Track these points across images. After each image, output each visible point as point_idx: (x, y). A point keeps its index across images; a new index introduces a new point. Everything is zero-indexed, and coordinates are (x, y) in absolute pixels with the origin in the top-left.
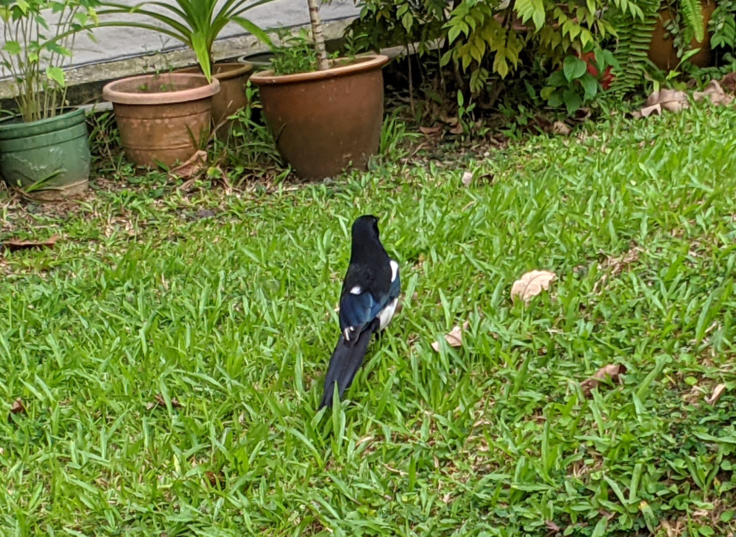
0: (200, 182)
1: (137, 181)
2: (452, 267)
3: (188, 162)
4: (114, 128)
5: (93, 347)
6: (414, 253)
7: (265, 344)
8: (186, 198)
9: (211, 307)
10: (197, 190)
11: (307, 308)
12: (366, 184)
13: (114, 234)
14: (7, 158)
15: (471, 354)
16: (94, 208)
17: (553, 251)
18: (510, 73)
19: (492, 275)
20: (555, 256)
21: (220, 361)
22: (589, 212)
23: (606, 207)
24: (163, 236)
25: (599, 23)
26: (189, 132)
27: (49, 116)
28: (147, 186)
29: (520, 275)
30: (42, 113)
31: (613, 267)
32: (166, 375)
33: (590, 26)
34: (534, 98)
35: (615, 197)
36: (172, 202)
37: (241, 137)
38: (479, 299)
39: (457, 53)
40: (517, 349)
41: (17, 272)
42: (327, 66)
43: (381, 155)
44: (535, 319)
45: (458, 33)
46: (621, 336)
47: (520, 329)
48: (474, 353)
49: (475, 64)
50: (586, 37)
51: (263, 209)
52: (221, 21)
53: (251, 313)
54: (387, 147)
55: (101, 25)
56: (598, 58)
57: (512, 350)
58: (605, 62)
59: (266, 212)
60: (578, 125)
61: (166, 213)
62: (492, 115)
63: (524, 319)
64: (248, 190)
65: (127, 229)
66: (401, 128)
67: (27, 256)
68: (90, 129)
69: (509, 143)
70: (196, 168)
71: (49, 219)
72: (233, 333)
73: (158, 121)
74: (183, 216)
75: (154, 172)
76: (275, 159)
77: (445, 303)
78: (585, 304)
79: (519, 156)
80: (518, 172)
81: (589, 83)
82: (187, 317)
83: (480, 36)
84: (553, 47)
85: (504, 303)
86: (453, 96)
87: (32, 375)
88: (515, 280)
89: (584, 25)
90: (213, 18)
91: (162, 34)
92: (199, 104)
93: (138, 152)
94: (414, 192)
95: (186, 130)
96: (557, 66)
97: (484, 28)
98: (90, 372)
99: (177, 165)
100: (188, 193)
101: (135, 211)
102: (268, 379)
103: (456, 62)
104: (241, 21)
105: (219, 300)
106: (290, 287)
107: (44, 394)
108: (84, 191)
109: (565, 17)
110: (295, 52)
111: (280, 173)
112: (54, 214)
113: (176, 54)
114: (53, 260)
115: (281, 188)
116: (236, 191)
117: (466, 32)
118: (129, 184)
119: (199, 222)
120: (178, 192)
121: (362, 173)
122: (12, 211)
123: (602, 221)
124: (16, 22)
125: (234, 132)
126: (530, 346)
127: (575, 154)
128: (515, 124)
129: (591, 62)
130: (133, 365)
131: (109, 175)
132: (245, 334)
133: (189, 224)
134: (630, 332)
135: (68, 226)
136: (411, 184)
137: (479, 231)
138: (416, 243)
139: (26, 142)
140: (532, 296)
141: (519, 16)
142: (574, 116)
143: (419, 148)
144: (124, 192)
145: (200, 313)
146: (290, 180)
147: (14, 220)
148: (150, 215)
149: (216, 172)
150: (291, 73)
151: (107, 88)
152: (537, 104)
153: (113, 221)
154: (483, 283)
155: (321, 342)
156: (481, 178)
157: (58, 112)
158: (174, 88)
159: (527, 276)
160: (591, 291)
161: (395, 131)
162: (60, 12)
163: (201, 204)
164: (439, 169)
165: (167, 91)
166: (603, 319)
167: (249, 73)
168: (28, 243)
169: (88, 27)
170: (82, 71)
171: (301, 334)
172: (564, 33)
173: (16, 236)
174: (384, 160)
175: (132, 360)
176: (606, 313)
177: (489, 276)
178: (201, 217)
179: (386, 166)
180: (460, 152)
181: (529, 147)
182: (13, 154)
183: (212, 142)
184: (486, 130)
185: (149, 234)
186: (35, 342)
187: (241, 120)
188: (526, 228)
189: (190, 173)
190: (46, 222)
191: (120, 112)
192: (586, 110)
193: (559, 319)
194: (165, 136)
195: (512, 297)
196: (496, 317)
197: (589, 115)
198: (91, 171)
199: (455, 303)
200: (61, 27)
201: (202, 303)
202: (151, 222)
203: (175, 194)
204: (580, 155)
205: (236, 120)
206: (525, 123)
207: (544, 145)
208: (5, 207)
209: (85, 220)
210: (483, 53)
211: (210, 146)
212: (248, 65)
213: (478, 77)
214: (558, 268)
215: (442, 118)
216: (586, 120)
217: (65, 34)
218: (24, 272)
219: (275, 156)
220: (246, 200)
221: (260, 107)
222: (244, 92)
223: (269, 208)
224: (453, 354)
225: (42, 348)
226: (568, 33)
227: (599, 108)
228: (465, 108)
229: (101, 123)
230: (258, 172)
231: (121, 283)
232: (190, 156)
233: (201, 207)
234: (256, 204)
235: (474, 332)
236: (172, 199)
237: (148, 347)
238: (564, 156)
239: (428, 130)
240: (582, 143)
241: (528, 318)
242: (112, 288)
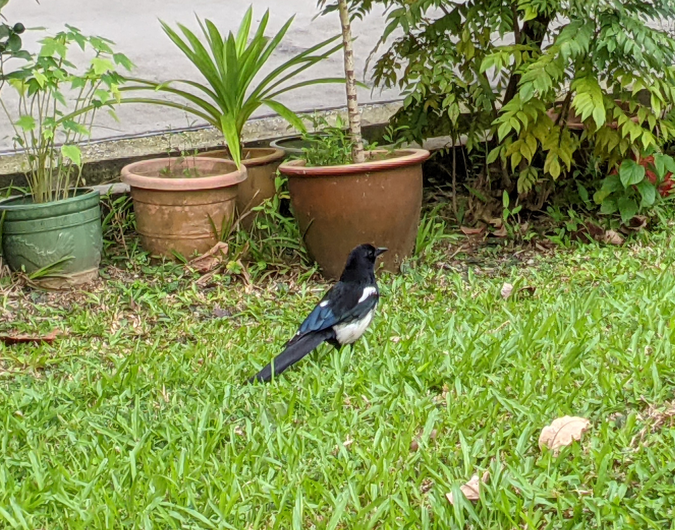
0: (218, 276)
1: (151, 272)
2: (477, 403)
3: (207, 254)
4: (131, 211)
5: (78, 467)
6: (437, 381)
7: (265, 478)
8: (202, 294)
9: (210, 429)
10: (214, 285)
11: (314, 438)
12: (397, 288)
13: (120, 331)
14: (12, 241)
15: (489, 512)
16: (101, 300)
17: (589, 392)
18: (562, 174)
19: (520, 416)
20: (591, 400)
21: (213, 496)
22: (632, 348)
23: (652, 343)
24: (172, 335)
25: (663, 126)
26: (211, 222)
27: (61, 197)
28: (161, 278)
29: (551, 418)
30: (54, 193)
31: (654, 419)
32: (152, 508)
33: (652, 128)
34: (587, 201)
35: (663, 332)
36: (186, 298)
37: (266, 230)
38: (504, 443)
39: (506, 151)
40: (540, 509)
41: (10, 369)
42: (363, 159)
43: (416, 258)
44: (565, 474)
45: (509, 130)
46: (656, 505)
47: (545, 484)
48: (492, 509)
49: (524, 162)
50: (648, 139)
51: (282, 312)
52: (253, 103)
53: (253, 440)
54: (422, 249)
55: (124, 101)
56: (658, 163)
57: (535, 509)
58: (665, 168)
59: (286, 314)
60: (632, 235)
61: (179, 310)
62: (539, 217)
63: (551, 473)
64: (269, 288)
65: (135, 325)
66: (440, 227)
67: (23, 351)
68: (106, 211)
69: (556, 251)
70: (215, 261)
71: (52, 310)
72: (231, 461)
73: (178, 209)
74: (197, 314)
75: (169, 263)
76: (301, 256)
77: (465, 448)
78: (619, 461)
79: (566, 265)
80: (562, 286)
81: (646, 189)
82: (184, 439)
83: (531, 133)
84: (610, 150)
85: (530, 451)
86: (498, 195)
87: (9, 495)
88: (544, 426)
89: (646, 125)
90: (245, 100)
91: (189, 114)
92: (222, 193)
93: (154, 240)
94: (447, 302)
95: (207, 219)
96: (614, 168)
97: (536, 125)
98: (71, 498)
99: (196, 257)
100: (204, 287)
101: (145, 306)
102: (265, 519)
103: (504, 159)
104: (274, 104)
105: (220, 420)
106: (300, 411)
107: (17, 521)
108: (94, 280)
109: (626, 117)
110: (330, 142)
111: (305, 271)
112: (58, 303)
113: (206, 133)
114: (51, 358)
115: (304, 289)
116: (255, 289)
117: (518, 128)
118: (142, 274)
119: (213, 322)
120: (193, 287)
121: (394, 276)
122: (13, 298)
123: (647, 360)
124: (33, 95)
125: (259, 224)
126: (555, 506)
127: (627, 269)
128: (563, 230)
129: (649, 166)
130: (119, 492)
131: (121, 263)
132: (245, 463)
133: (202, 324)
134: (667, 502)
135: (71, 319)
136: (446, 292)
137: (509, 361)
138: (441, 369)
139: (33, 224)
140: (561, 446)
141: (577, 113)
142: (628, 225)
143: (458, 250)
144: (135, 283)
145: (199, 435)
146: (315, 279)
147: (14, 310)
148: (161, 311)
149: (236, 266)
150: (324, 164)
151: (126, 170)
152: (589, 208)
153: (121, 316)
154: (509, 425)
155: (326, 480)
156: (522, 291)
157: (71, 193)
158: (199, 173)
159: (558, 422)
160: (627, 446)
161: (433, 230)
162: (79, 88)
163: (217, 301)
164: (477, 276)
165: (189, 177)
166: (639, 481)
167: (280, 160)
168: (26, 336)
169: (109, 103)
170: (104, 146)
171: (306, 468)
172: (624, 134)
173: (14, 328)
174: (418, 264)
175: (118, 487)
176: (642, 475)
177: (516, 417)
178: (216, 316)
179: (420, 271)
180: (502, 258)
181: (577, 257)
182: (19, 237)
183: (234, 233)
184: (532, 235)
185: (158, 332)
186: (17, 458)
187: (267, 212)
188: (561, 363)
189: (208, 266)
190: (49, 314)
191: (137, 196)
192: (641, 218)
193: (590, 477)
194: (184, 224)
195: (540, 444)
196: (519, 468)
197: (645, 224)
198: (102, 258)
199: (477, 446)
200: (80, 103)
201: (201, 424)
202: (161, 319)
203: (190, 289)
204: (631, 269)
205: (262, 211)
206: (575, 229)
207: (594, 255)
208: (6, 294)
209: (90, 314)
210: (534, 152)
211: (232, 237)
212: (280, 151)
213: (527, 177)
214: (592, 415)
215: (485, 218)
216: (642, 230)
217: (85, 110)
218: (17, 370)
219: (301, 252)
220: (265, 300)
221: (288, 197)
222: (274, 180)
223: (290, 311)
224: (469, 509)
225: (22, 464)
226: (628, 135)
227: (656, 216)
228: (511, 211)
229: (117, 205)
230: (282, 268)
231: (118, 391)
232: (209, 247)
233: (217, 305)
234: (276, 305)
235: (494, 484)
236: (185, 294)
237: (138, 470)
238: (614, 270)
239: (470, 230)
240: (635, 256)
241: (555, 473)
242: (108, 396)
